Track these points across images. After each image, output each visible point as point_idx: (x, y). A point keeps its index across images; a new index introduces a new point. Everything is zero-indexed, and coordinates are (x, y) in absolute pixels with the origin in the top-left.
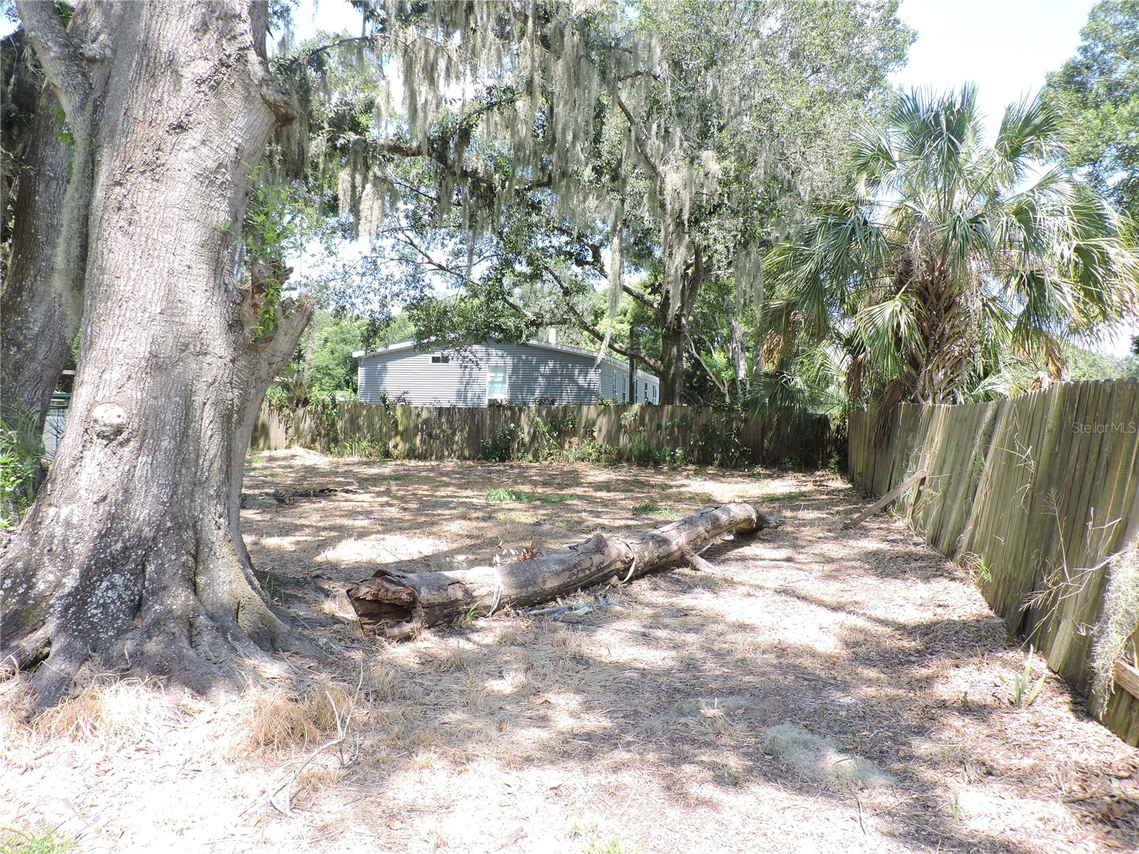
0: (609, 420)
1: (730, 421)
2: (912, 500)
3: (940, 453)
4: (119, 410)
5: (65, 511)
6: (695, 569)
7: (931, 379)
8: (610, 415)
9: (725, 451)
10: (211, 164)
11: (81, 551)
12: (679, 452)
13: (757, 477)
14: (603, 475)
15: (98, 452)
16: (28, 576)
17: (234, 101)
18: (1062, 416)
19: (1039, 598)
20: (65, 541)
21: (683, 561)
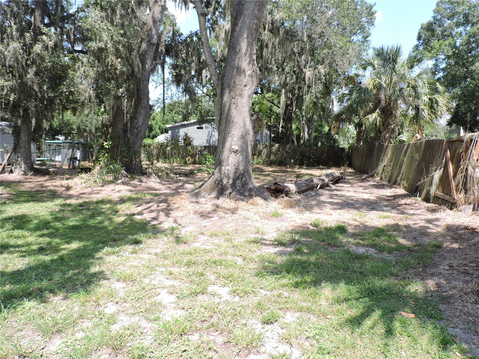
0: (267, 150)
1: (310, 150)
2: (381, 172)
3: (390, 158)
4: (237, 147)
5: (227, 168)
6: (330, 187)
7: (385, 136)
8: (267, 148)
9: (309, 160)
10: (250, 93)
11: (231, 176)
12: (292, 161)
13: (322, 169)
14: (270, 169)
15: (233, 155)
16: (221, 180)
17: (254, 79)
18: (425, 147)
19: (419, 183)
20: (228, 174)
21: (327, 185)
